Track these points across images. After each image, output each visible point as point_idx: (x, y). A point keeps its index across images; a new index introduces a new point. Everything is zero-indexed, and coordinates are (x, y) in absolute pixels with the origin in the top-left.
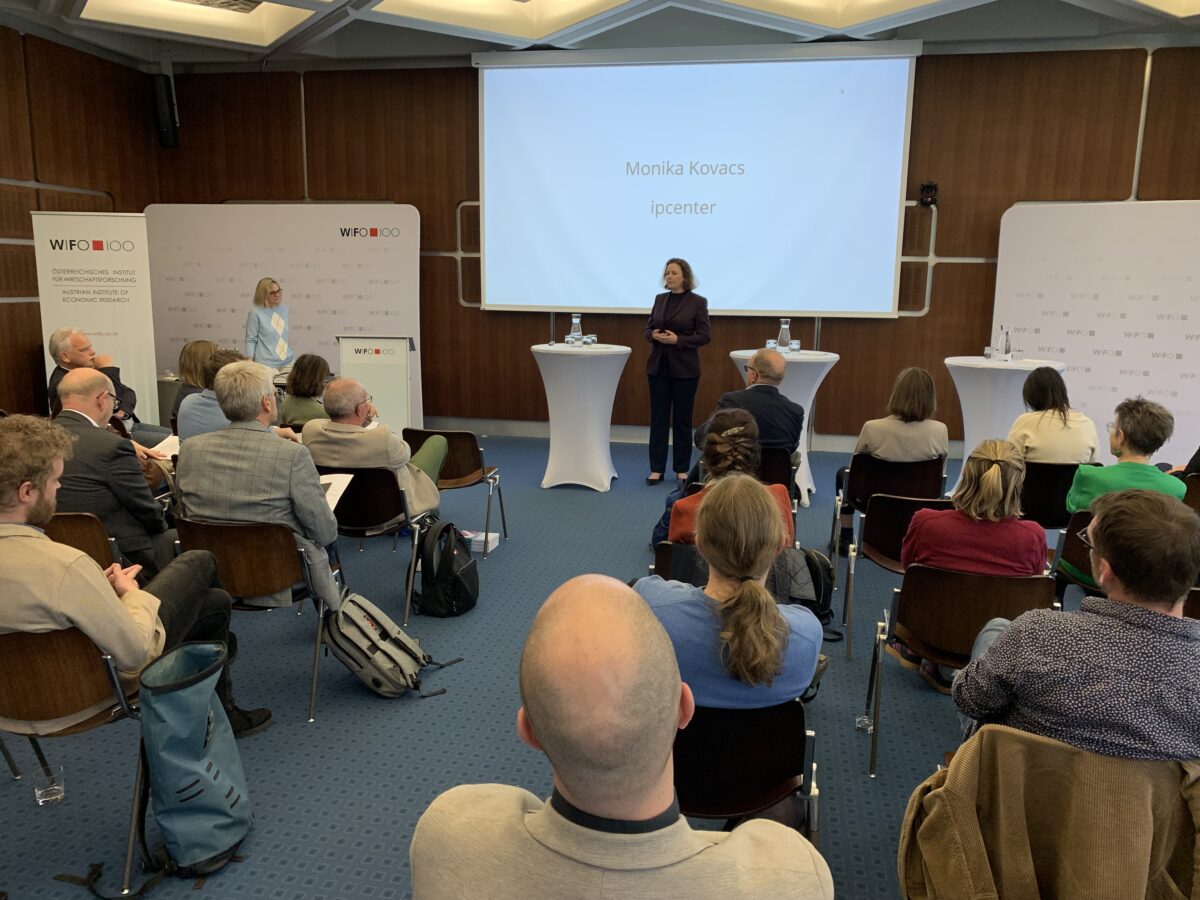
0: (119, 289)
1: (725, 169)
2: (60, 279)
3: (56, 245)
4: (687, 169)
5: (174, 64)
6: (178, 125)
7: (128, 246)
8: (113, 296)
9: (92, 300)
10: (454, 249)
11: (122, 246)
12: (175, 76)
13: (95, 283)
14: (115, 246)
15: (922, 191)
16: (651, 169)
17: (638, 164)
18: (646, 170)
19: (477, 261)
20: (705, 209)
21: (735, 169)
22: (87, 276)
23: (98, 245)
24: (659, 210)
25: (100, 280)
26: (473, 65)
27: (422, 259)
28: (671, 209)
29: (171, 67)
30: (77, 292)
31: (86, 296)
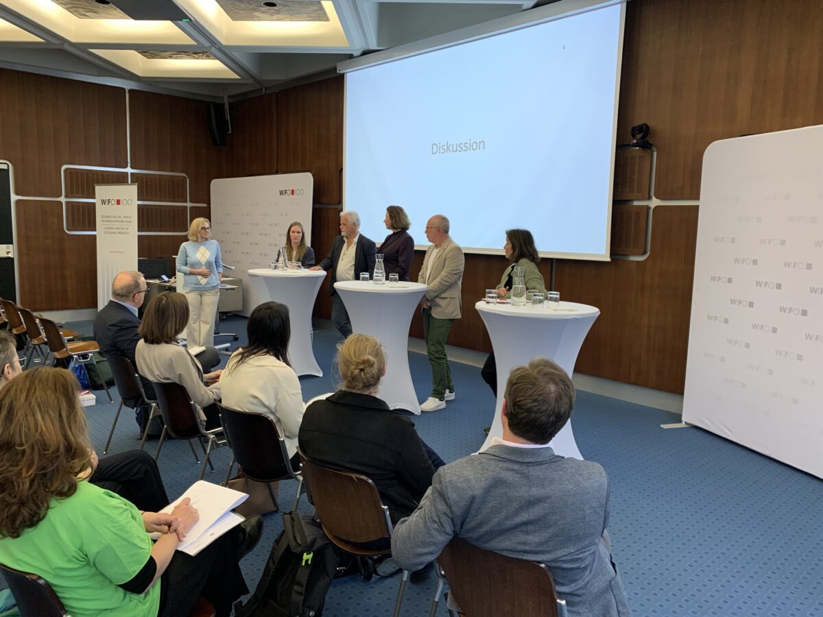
0: (125, 227)
2: (104, 221)
3: (103, 202)
5: (229, 97)
6: (230, 132)
7: (130, 202)
8: (123, 231)
9: (114, 233)
10: (339, 203)
11: (127, 202)
12: (230, 104)
13: (117, 223)
14: (125, 202)
22: (114, 219)
23: (118, 202)
26: (340, 73)
30: (110, 228)
31: (113, 231)
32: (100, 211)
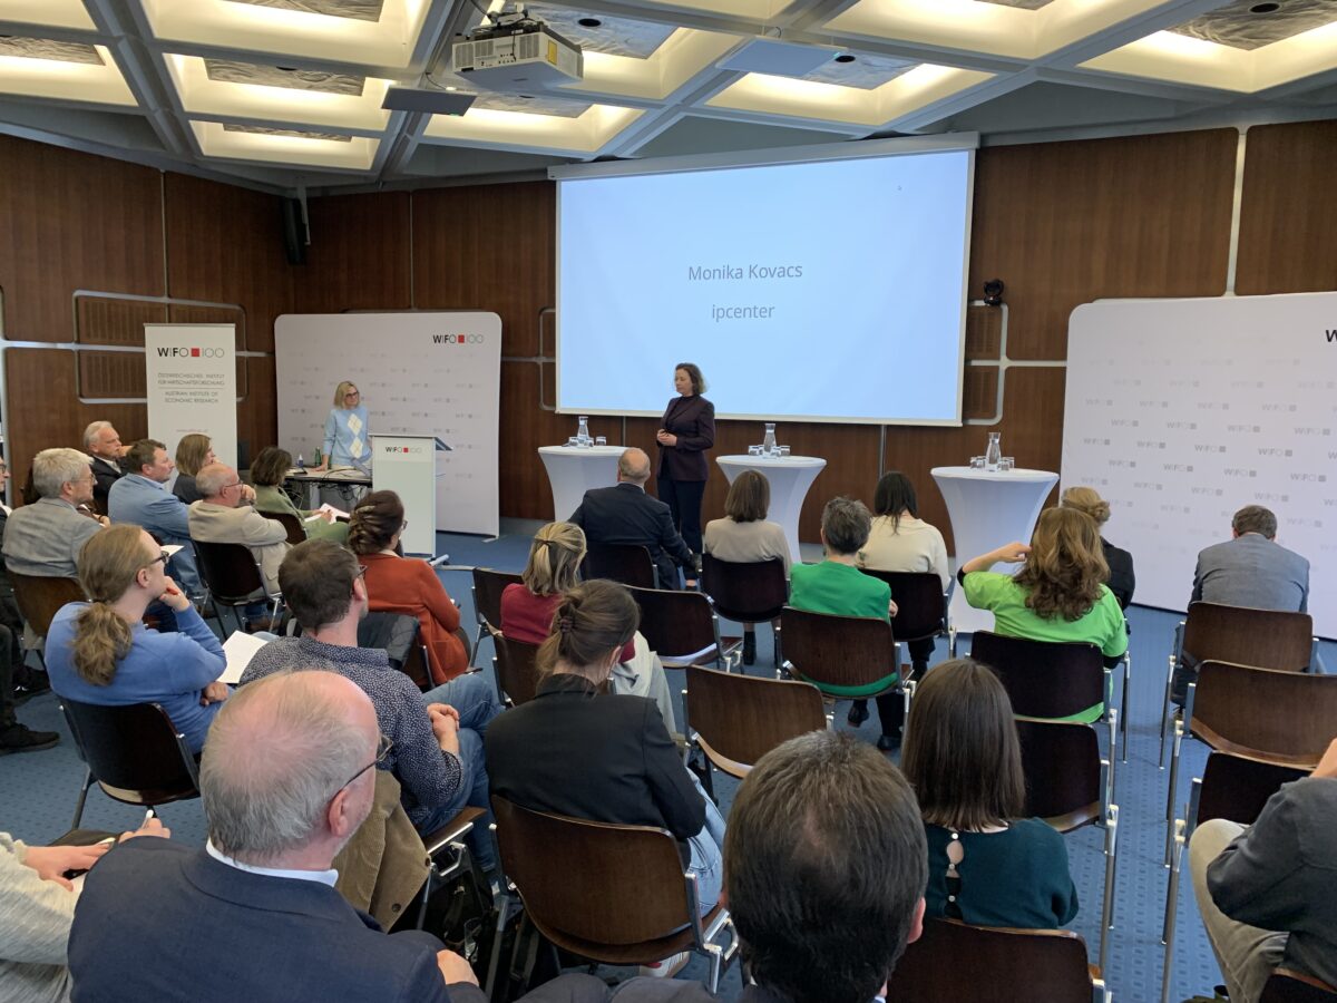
0: (210, 391)
1: (784, 272)
2: (164, 382)
3: (163, 352)
4: (746, 273)
5: (308, 189)
6: (309, 243)
7: (220, 353)
8: (205, 397)
9: (188, 401)
10: (538, 355)
11: (214, 353)
12: (309, 200)
13: (192, 386)
14: (209, 353)
15: (986, 291)
16: (712, 274)
17: (700, 268)
18: (707, 274)
19: (553, 365)
20: (766, 312)
21: (792, 272)
22: (185, 379)
23: (195, 353)
24: (719, 314)
25: (196, 383)
26: (550, 178)
27: (503, 364)
28: (731, 313)
29: (304, 191)
30: (178, 393)
31: (184, 397)
32: (154, 367)
